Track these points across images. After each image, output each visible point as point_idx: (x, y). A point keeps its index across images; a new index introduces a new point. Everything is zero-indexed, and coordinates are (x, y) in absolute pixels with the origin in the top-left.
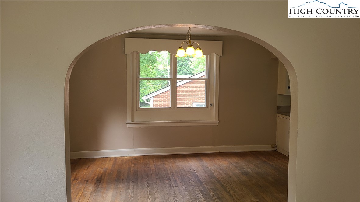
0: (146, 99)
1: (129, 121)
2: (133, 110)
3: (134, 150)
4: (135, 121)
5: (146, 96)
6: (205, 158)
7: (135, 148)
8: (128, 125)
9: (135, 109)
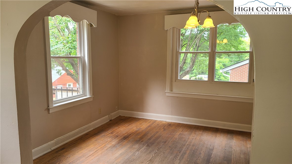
0: (224, 71)
1: (168, 90)
2: (171, 81)
3: (171, 116)
4: (173, 91)
5: (223, 69)
6: (238, 137)
7: (172, 115)
8: (167, 94)
9: (174, 80)
